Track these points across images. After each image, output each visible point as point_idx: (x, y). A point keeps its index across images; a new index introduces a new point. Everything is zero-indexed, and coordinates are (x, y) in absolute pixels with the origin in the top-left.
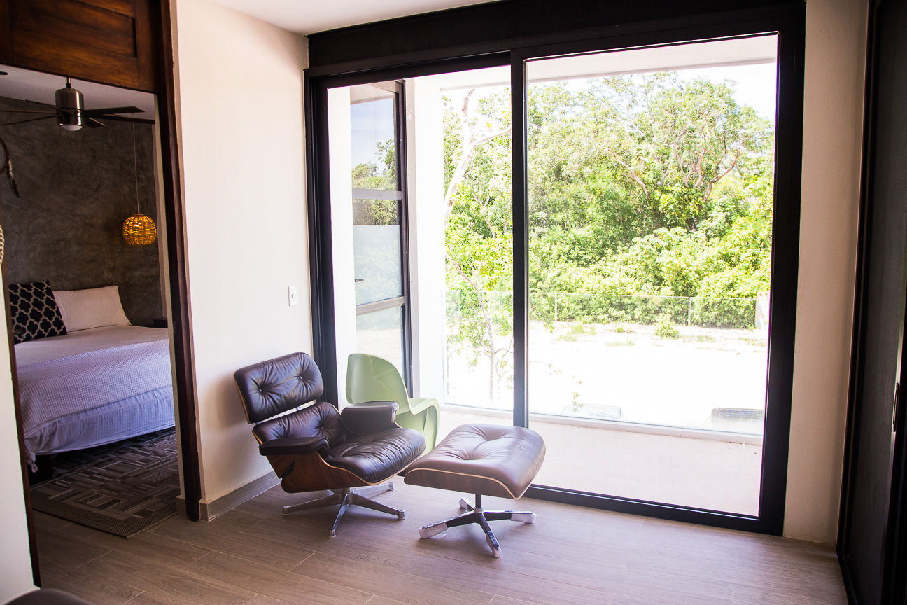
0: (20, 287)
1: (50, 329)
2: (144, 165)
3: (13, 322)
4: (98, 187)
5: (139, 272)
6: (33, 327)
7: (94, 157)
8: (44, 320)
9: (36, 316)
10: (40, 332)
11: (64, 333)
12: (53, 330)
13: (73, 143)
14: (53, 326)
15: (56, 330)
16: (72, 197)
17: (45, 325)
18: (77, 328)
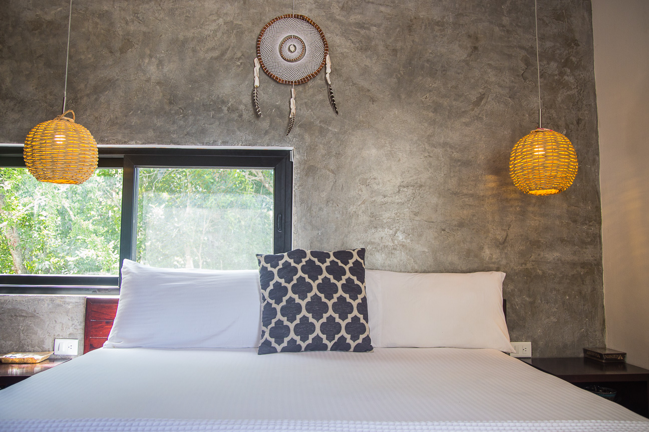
0: (309, 256)
1: (337, 337)
2: (574, 59)
3: (273, 312)
4: (481, 98)
5: (556, 254)
6: (305, 329)
7: (475, 48)
8: (331, 319)
9: (317, 308)
10: (318, 338)
11: (366, 347)
12: (343, 338)
13: (437, 28)
14: (343, 332)
15: (349, 341)
16: (431, 114)
17: (331, 328)
18: (400, 342)
